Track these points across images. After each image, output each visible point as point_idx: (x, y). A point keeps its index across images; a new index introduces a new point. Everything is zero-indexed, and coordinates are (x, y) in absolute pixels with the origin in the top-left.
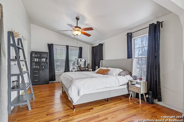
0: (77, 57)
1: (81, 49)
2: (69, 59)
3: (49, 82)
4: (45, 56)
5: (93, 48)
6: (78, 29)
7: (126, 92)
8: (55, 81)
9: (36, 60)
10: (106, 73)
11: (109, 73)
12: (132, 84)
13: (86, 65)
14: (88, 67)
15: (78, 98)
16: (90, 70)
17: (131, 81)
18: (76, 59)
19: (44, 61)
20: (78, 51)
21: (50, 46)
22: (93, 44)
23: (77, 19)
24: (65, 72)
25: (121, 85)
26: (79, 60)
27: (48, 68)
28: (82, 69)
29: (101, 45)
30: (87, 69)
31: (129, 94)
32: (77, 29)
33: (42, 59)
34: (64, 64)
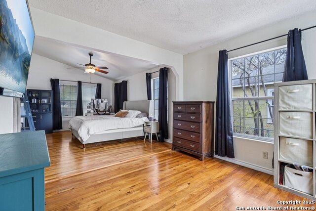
0: (94, 97)
1: (99, 86)
2: (83, 100)
3: (53, 131)
4: (47, 95)
5: (116, 85)
6: (92, 67)
7: (142, 134)
8: (61, 130)
9: (34, 101)
10: (124, 115)
11: (127, 115)
12: (147, 126)
13: (107, 108)
14: (109, 111)
15: (88, 137)
16: (111, 114)
17: (147, 123)
18: (92, 99)
19: (46, 102)
20: (95, 89)
21: (55, 83)
22: (117, 80)
23: (91, 55)
24: (76, 115)
25: (135, 127)
26: (100, 101)
27: (52, 111)
28: (100, 113)
29: (125, 83)
30: (107, 112)
31: (144, 136)
32: (90, 66)
33: (43, 100)
34: (75, 107)
